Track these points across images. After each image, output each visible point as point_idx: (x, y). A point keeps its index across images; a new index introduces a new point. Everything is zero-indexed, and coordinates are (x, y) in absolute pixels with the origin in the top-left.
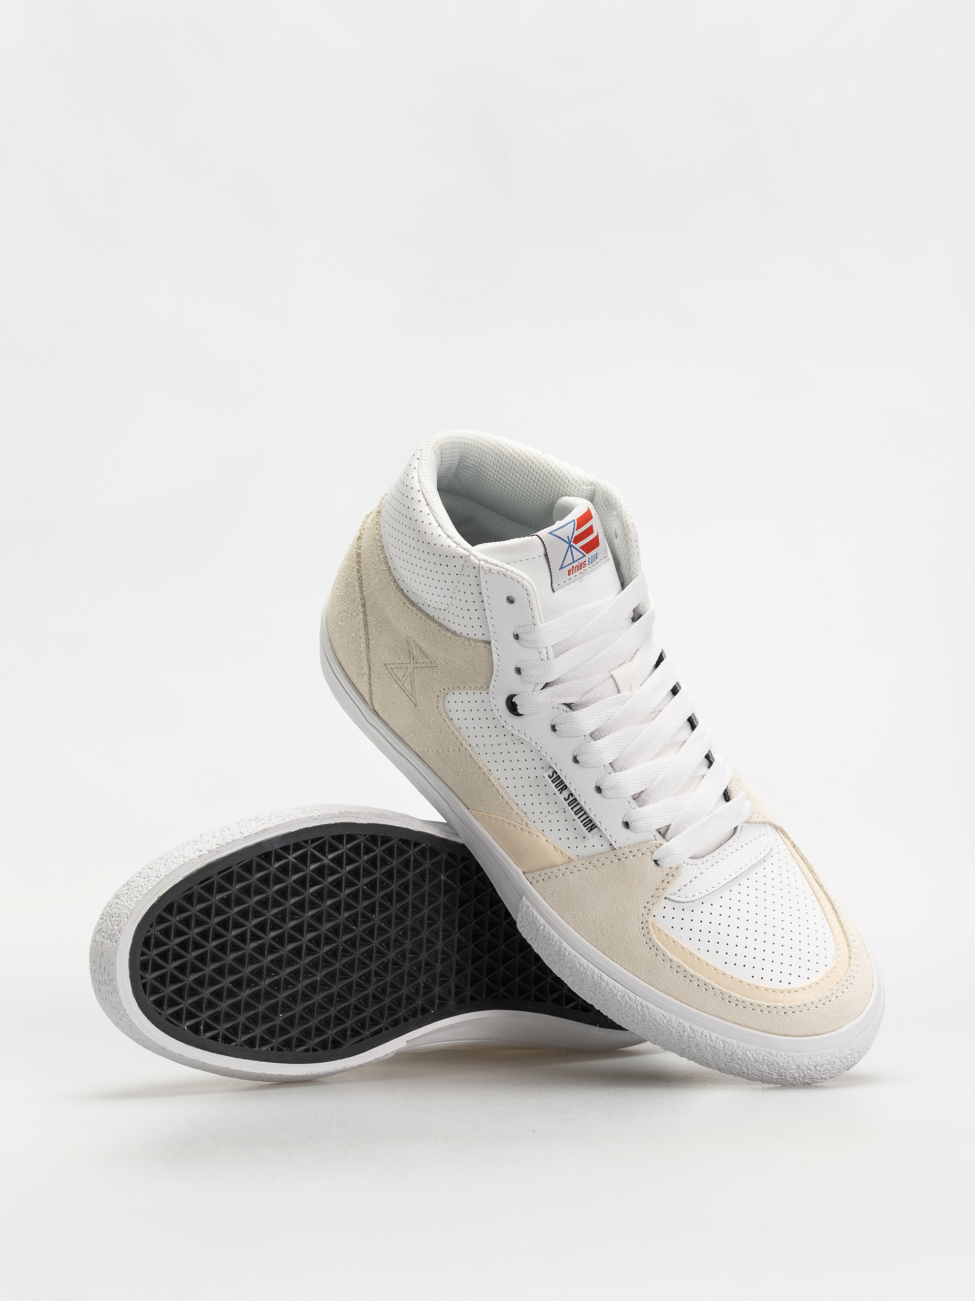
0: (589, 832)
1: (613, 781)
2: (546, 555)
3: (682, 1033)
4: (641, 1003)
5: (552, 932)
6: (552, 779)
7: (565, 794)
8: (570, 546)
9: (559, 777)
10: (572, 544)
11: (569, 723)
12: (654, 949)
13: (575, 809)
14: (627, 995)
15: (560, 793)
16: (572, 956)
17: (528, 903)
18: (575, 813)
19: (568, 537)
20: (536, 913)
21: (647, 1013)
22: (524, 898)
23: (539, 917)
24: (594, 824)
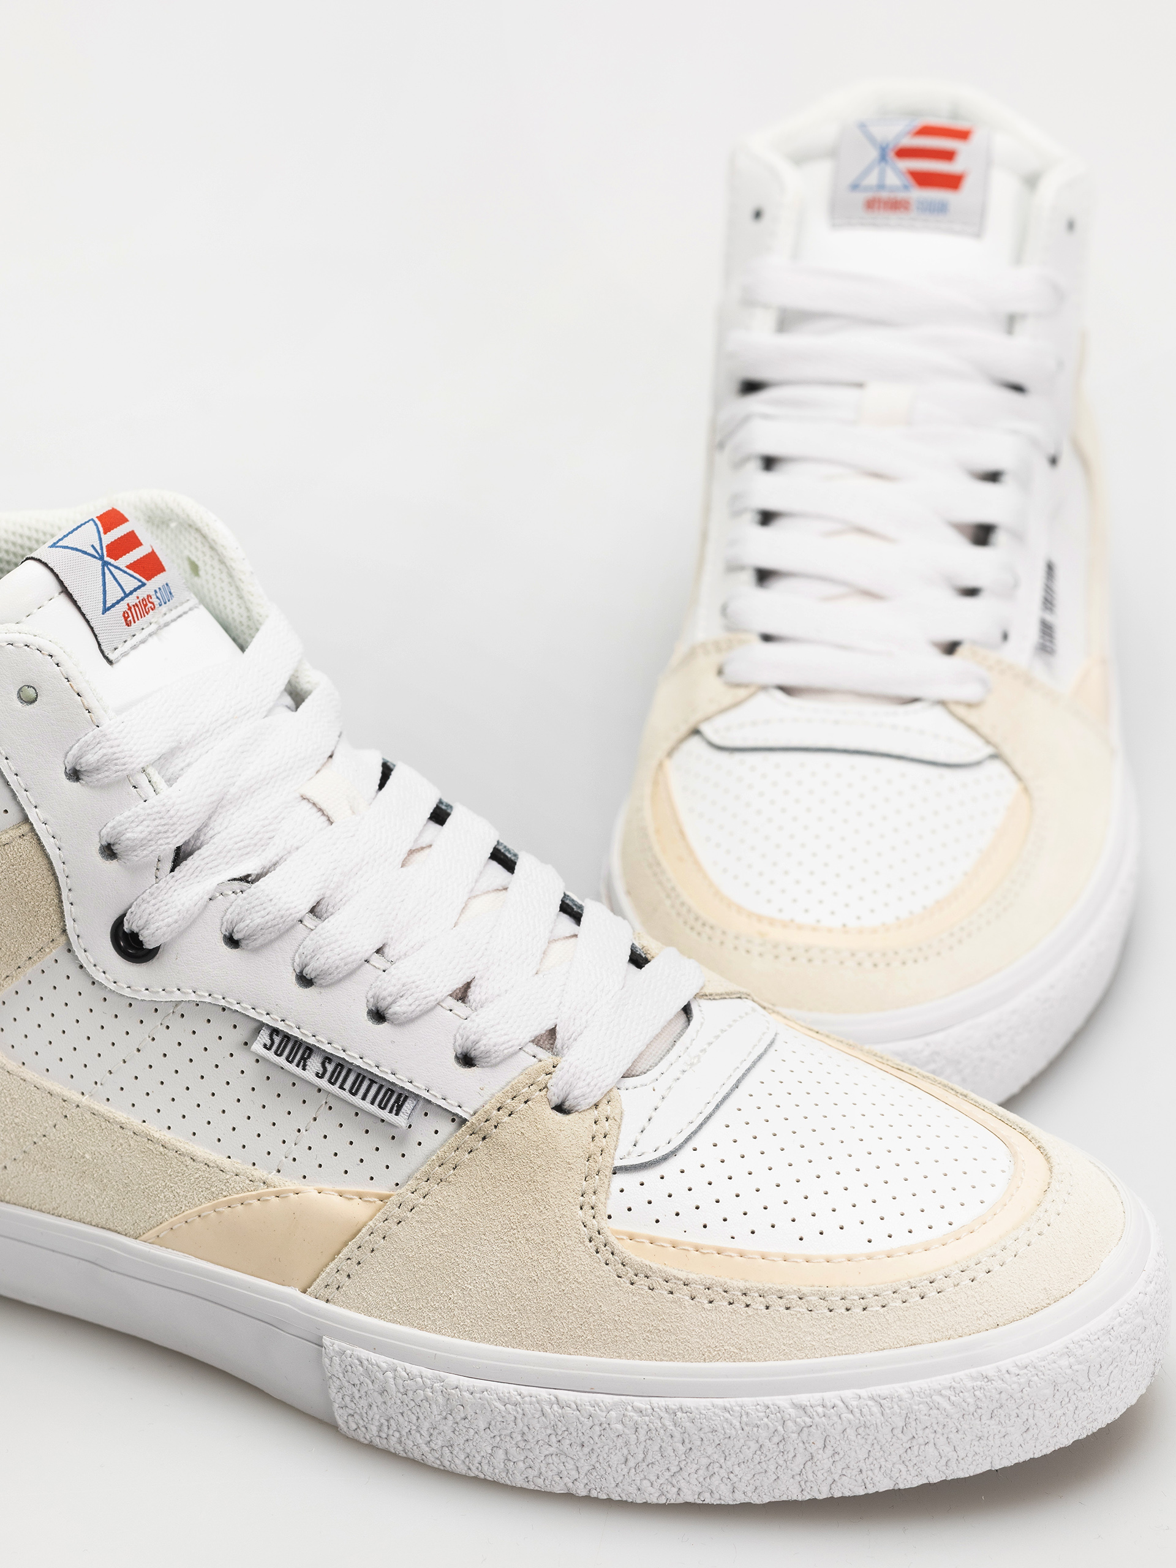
0: (397, 1114)
1: (399, 979)
2: (65, 591)
3: (780, 1428)
4: (666, 1410)
5: (415, 1369)
6: (274, 1048)
7: (315, 1064)
8: (105, 564)
9: (287, 1037)
10: (107, 559)
11: (257, 909)
12: (641, 1281)
13: (347, 1086)
14: (629, 1408)
15: (304, 1069)
16: (478, 1395)
17: (338, 1345)
18: (350, 1091)
19: (93, 546)
20: (364, 1354)
21: (688, 1425)
22: (326, 1341)
23: (374, 1357)
24: (400, 1095)
